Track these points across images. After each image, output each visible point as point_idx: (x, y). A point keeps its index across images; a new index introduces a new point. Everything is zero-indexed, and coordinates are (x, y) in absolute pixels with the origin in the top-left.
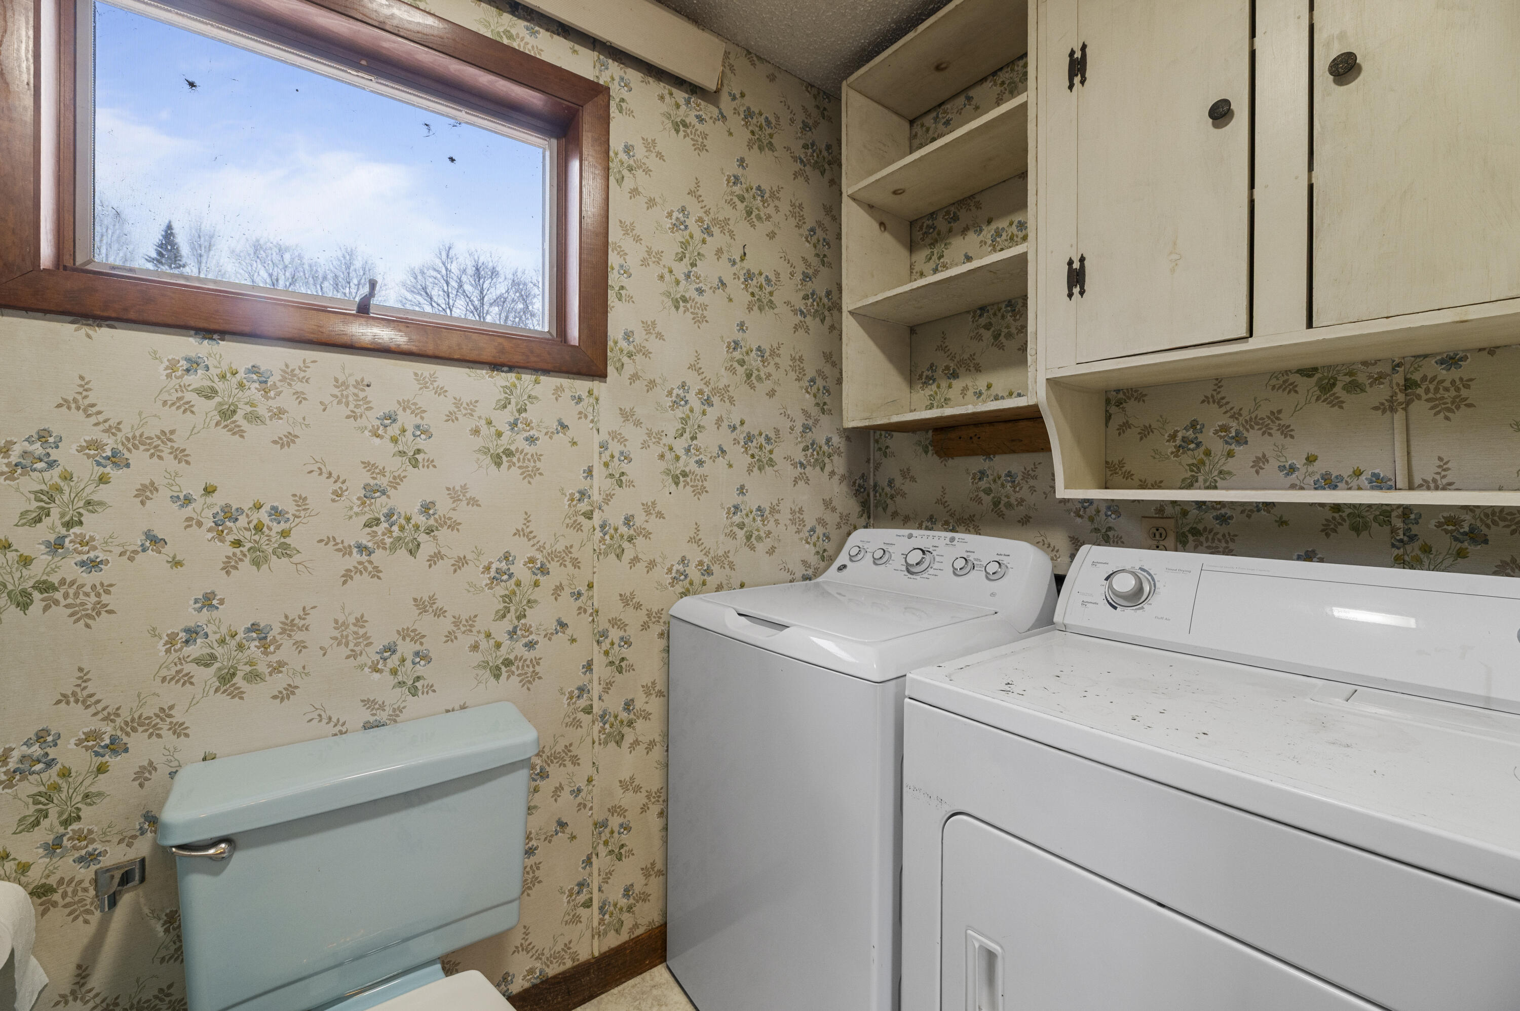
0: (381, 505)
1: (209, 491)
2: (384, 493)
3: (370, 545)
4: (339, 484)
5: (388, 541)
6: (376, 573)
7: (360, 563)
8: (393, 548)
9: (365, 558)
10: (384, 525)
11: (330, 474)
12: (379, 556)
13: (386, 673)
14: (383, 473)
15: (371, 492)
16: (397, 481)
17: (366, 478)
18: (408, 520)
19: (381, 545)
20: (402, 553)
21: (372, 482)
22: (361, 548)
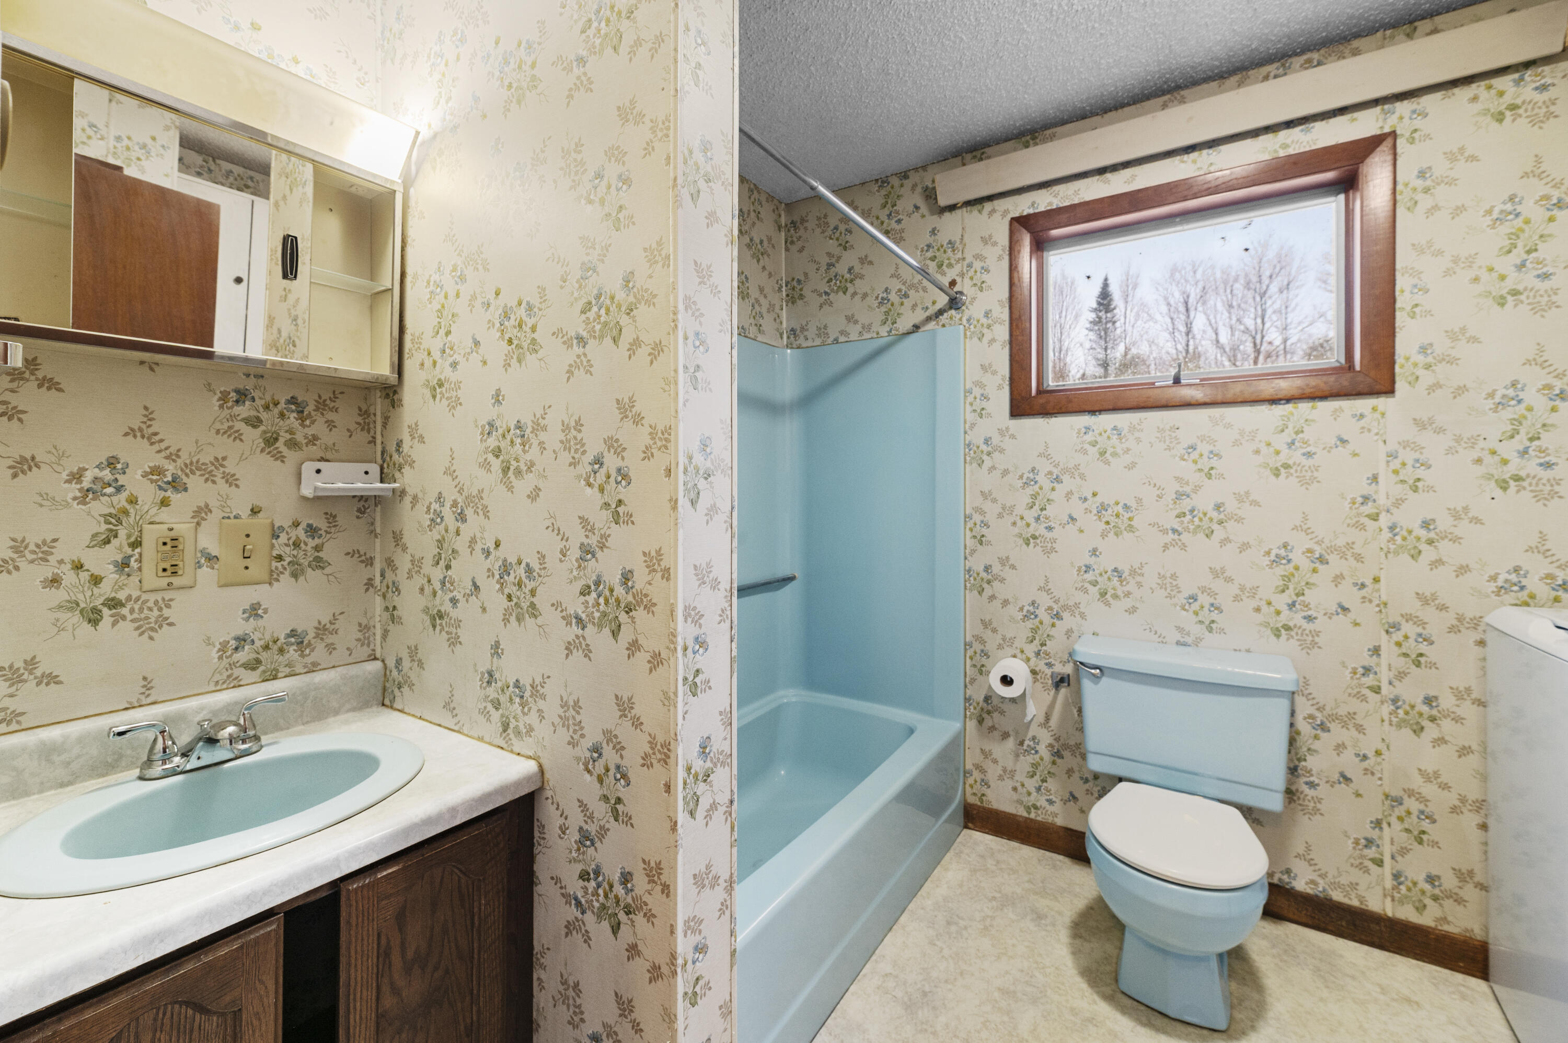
0: (1186, 504)
1: (1094, 495)
2: (1188, 496)
3: (1180, 529)
4: (1160, 491)
5: (1192, 527)
6: (1184, 547)
7: (1174, 540)
8: (1195, 532)
9: (1176, 537)
10: (1189, 517)
11: (1155, 485)
12: (1185, 537)
13: (1191, 612)
14: (1187, 483)
15: (1180, 495)
16: (1197, 489)
17: (1177, 487)
18: (1205, 514)
19: (1187, 530)
20: (1201, 536)
21: (1181, 490)
22: (1174, 531)
